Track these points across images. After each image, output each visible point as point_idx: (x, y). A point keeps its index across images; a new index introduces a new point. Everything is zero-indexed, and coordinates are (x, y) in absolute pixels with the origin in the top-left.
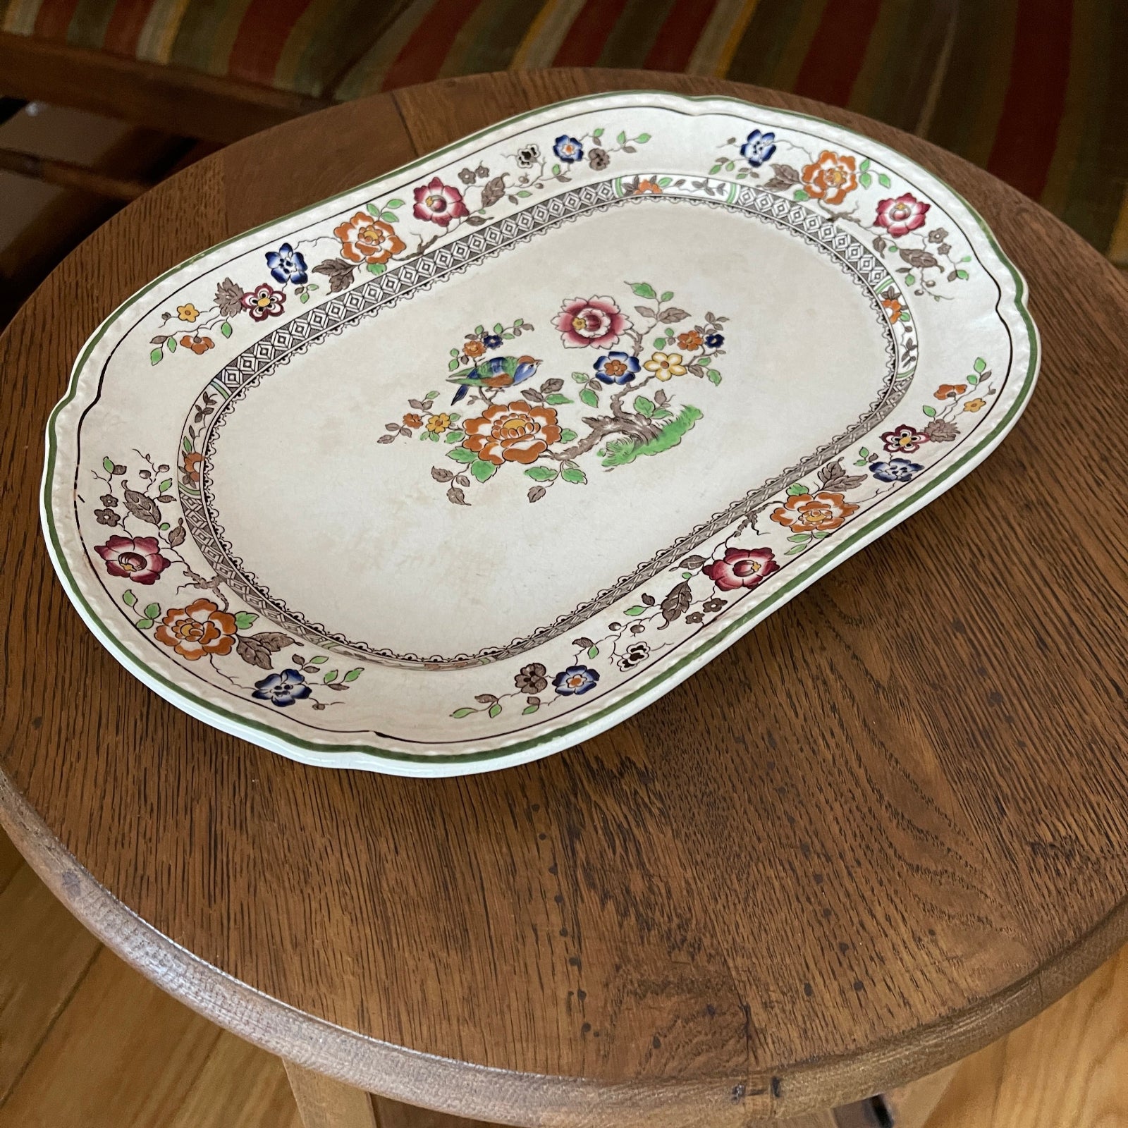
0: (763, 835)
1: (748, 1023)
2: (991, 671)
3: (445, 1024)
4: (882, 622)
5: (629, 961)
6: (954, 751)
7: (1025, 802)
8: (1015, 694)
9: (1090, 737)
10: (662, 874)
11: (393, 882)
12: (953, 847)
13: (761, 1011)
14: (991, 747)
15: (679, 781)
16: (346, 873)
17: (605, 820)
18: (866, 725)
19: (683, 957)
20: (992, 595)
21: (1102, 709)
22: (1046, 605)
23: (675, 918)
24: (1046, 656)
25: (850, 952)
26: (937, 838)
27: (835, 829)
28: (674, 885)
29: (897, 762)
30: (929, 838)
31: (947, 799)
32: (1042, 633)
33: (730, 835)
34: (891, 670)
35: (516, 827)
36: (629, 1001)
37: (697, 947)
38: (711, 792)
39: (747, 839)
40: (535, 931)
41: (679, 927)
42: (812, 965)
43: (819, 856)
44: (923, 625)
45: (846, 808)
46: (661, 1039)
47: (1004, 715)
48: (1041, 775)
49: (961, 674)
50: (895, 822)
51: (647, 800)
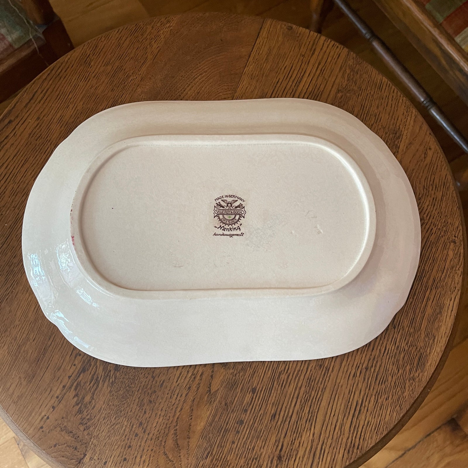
0: (133, 411)
1: (82, 459)
2: (249, 412)
3: (9, 399)
4: (231, 371)
5: (67, 418)
6: (211, 429)
7: (216, 460)
8: (248, 426)
9: (256, 456)
10: (97, 401)
11: (26, 349)
12: (182, 457)
13: (88, 459)
14: (223, 436)
15: (125, 377)
16: (16, 337)
17: (95, 372)
18: (193, 401)
19: (82, 428)
20: (276, 388)
21: (270, 451)
22: (289, 405)
23: (89, 416)
24: (271, 421)
25: (125, 462)
26: (180, 450)
27: (154, 425)
28: (97, 406)
29: (191, 419)
30: (178, 448)
31: (194, 441)
32: (278, 412)
33: (124, 404)
34: (218, 390)
35: (70, 357)
36: (59, 429)
37: (88, 428)
38: (131, 387)
39: (128, 408)
40: (51, 391)
41: (88, 419)
42: (112, 457)
43: (142, 429)
44: (243, 382)
45: (164, 421)
46: (57, 446)
47: (238, 429)
48: (229, 456)
49: (238, 406)
50: (173, 436)
51: (111, 375)
